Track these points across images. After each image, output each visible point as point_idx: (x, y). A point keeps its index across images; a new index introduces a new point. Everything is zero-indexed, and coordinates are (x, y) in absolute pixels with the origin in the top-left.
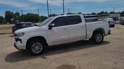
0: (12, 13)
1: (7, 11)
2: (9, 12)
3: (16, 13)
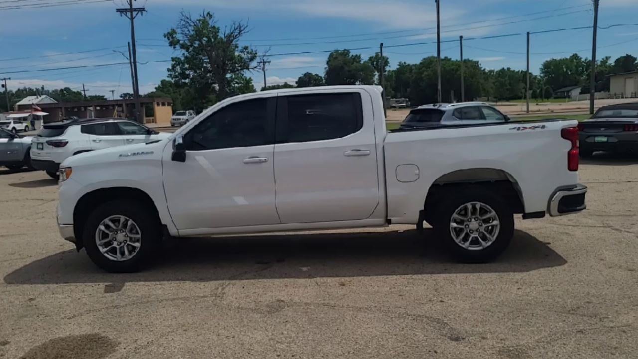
0: (357, 58)
1: (337, 51)
2: (346, 52)
3: (371, 58)
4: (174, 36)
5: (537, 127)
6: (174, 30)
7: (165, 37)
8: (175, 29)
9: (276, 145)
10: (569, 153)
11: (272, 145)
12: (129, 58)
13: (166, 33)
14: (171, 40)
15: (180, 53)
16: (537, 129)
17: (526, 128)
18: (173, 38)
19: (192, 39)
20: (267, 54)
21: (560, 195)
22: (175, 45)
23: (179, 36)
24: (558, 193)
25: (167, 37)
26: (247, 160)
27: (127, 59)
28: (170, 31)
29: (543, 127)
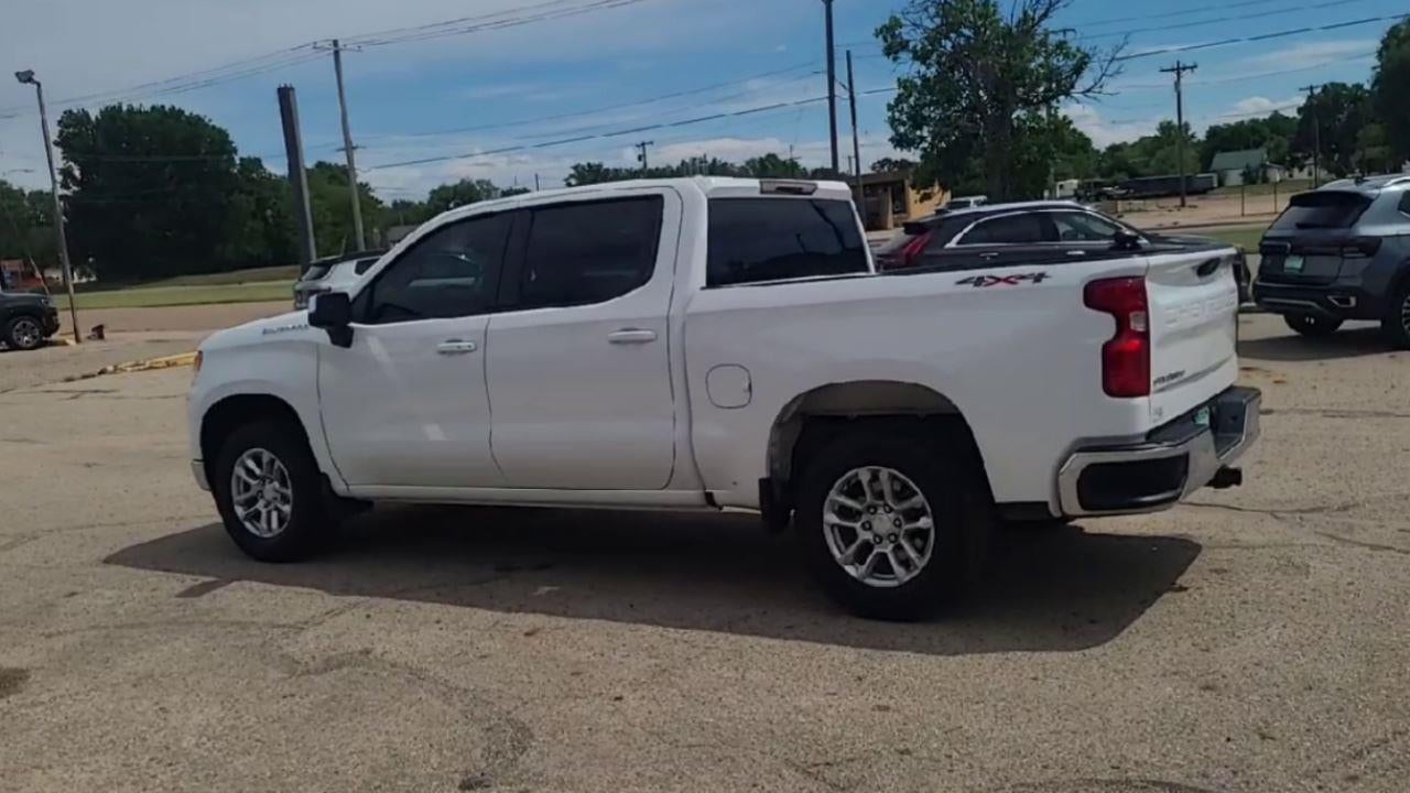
4: (897, 32)
5: (1022, 277)
6: (895, 18)
7: (877, 36)
8: (899, 16)
9: (494, 316)
10: (1106, 348)
11: (486, 317)
12: (847, 85)
13: (879, 27)
14: (889, 40)
15: (909, 68)
16: (1022, 283)
17: (998, 280)
18: (893, 36)
19: (934, 38)
20: (1118, 55)
21: (1080, 461)
22: (896, 52)
23: (906, 33)
24: (1074, 456)
25: (881, 37)
26: (444, 346)
27: (844, 86)
28: (887, 22)
29: (1038, 278)
